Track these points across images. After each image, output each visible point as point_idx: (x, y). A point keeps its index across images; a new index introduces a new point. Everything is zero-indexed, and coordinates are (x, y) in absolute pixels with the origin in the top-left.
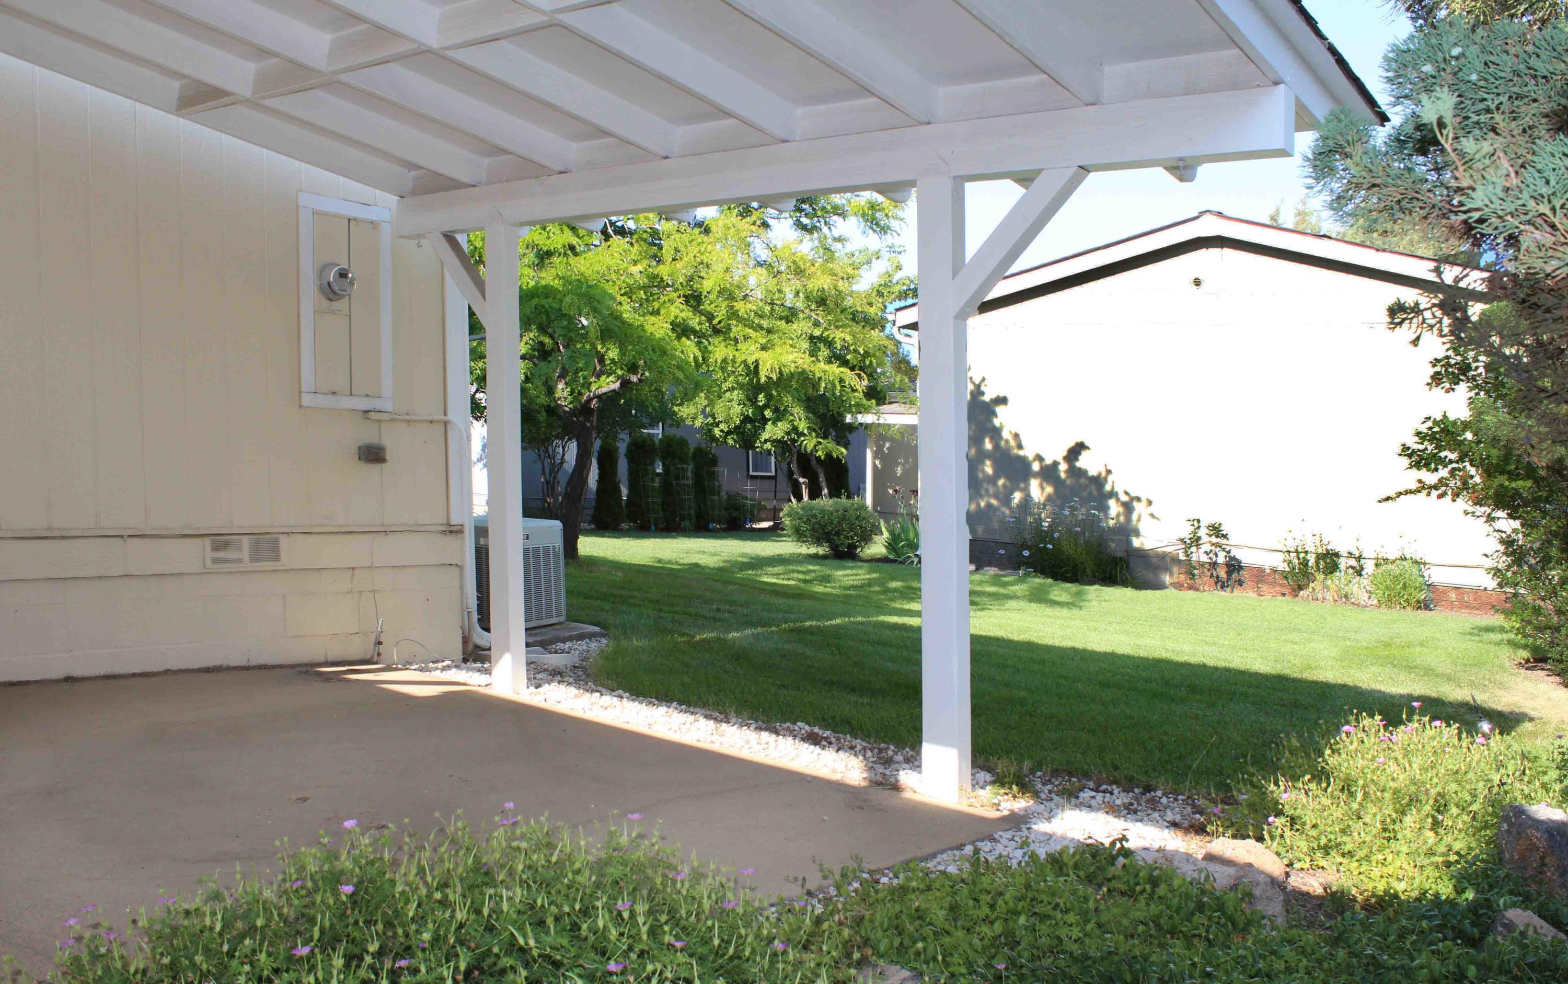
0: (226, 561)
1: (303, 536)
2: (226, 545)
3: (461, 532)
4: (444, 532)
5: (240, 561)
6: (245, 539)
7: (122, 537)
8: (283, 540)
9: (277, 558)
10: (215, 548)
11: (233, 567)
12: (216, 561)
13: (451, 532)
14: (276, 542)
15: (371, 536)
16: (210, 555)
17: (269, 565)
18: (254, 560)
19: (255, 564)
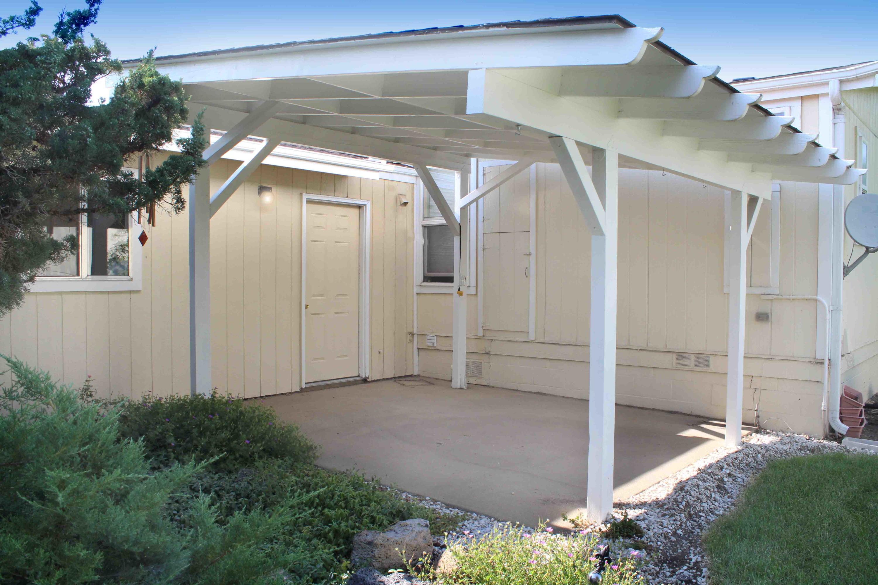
0: (682, 365)
1: (723, 357)
2: (683, 358)
3: (822, 363)
4: (812, 362)
5: (690, 365)
6: (693, 356)
7: (637, 350)
8: (712, 358)
9: (708, 366)
10: (677, 359)
11: (686, 368)
12: (678, 364)
13: (817, 363)
14: (708, 358)
15: (763, 360)
16: (675, 361)
17: (704, 369)
18: (696, 366)
19: (698, 368)
